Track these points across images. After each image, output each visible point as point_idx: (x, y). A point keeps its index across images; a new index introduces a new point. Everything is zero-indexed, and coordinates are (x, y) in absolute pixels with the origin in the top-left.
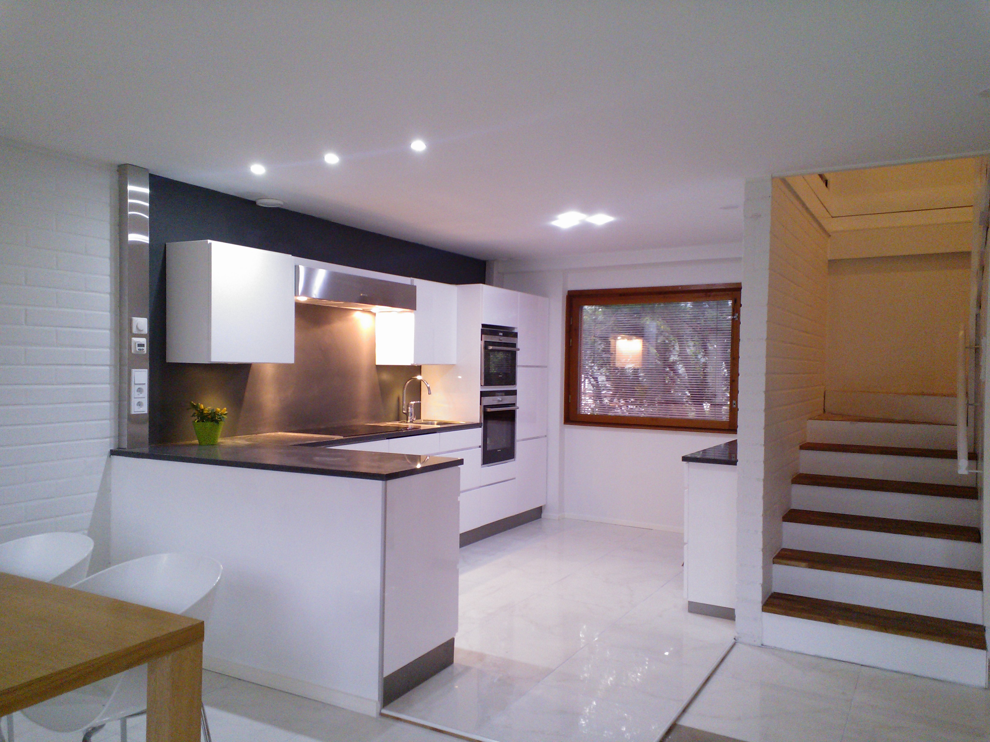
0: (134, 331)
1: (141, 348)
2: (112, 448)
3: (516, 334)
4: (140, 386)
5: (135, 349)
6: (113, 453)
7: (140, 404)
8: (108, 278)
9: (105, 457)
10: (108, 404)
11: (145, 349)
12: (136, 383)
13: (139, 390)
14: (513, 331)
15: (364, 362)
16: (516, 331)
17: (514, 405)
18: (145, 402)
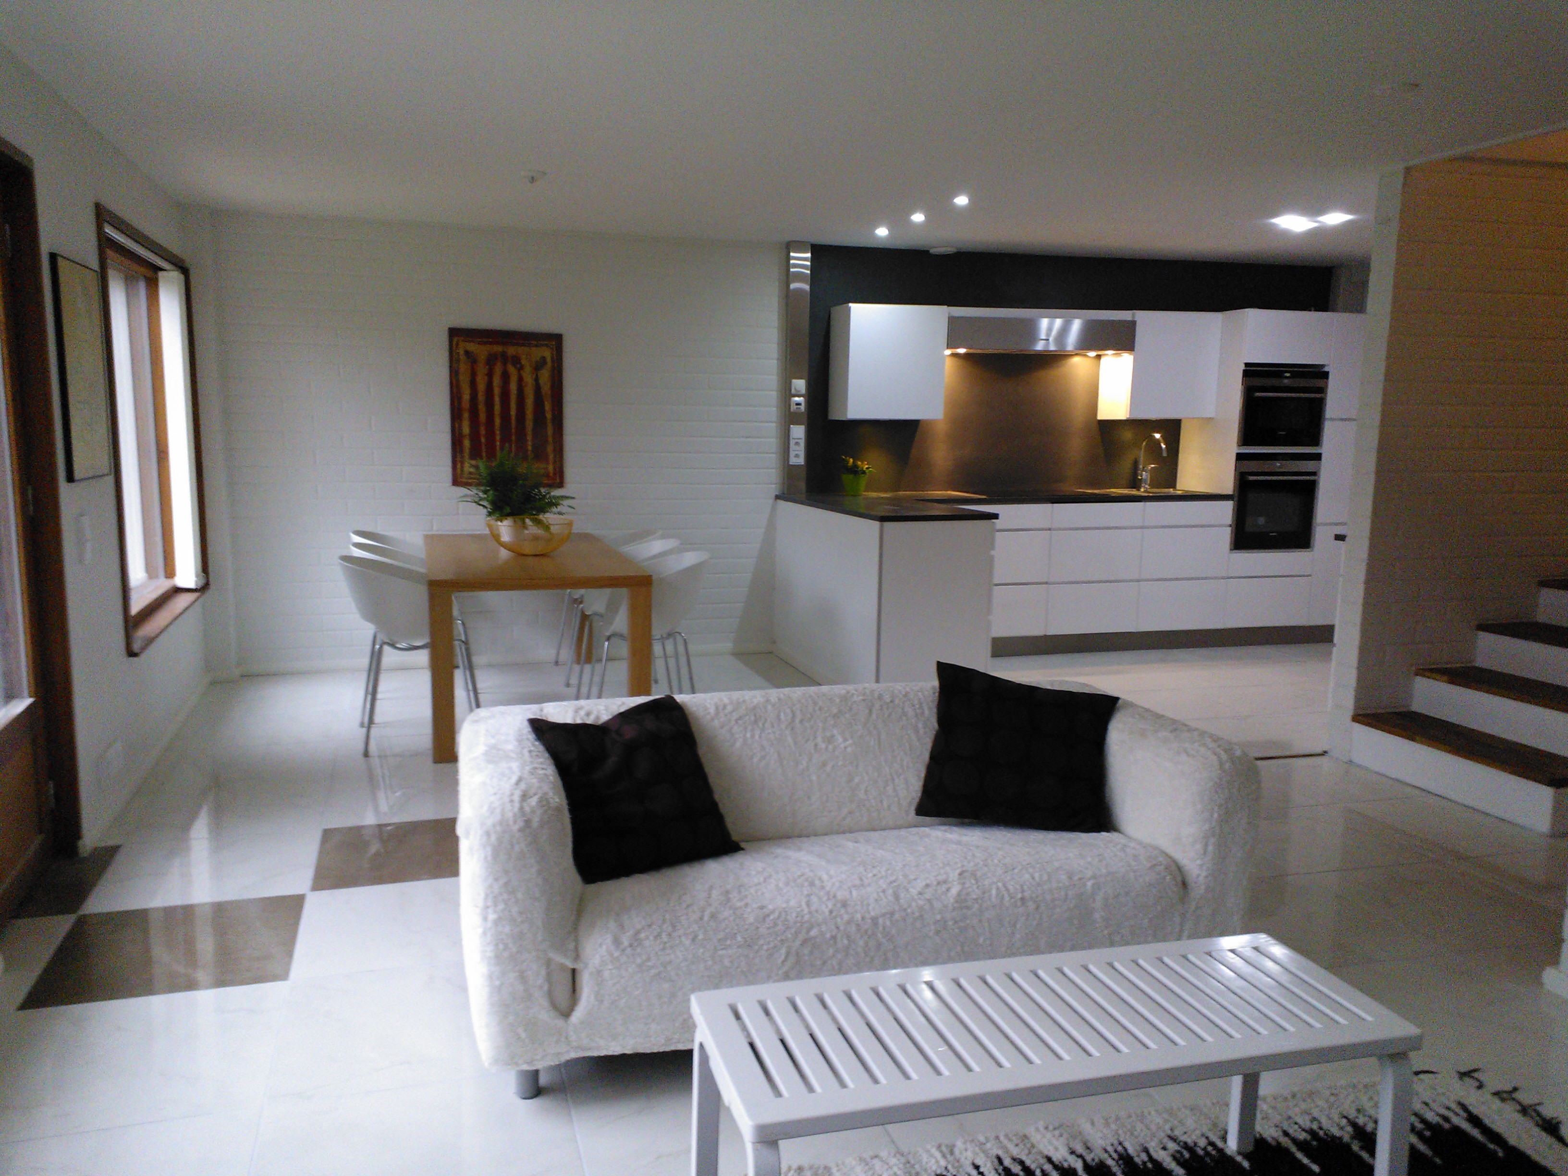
0: (793, 391)
1: (799, 406)
2: (777, 493)
3: (1327, 373)
4: (797, 440)
5: (793, 408)
6: (777, 497)
7: (797, 456)
8: (776, 346)
9: (771, 501)
10: (774, 455)
11: (803, 408)
12: (794, 437)
13: (797, 444)
14: (1323, 370)
15: (1078, 416)
16: (1326, 369)
17: (1314, 474)
18: (802, 454)
